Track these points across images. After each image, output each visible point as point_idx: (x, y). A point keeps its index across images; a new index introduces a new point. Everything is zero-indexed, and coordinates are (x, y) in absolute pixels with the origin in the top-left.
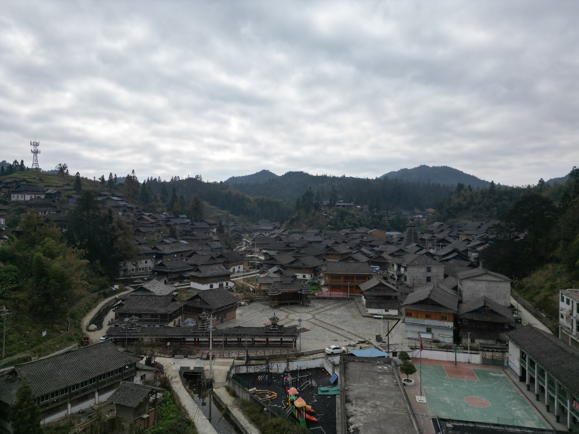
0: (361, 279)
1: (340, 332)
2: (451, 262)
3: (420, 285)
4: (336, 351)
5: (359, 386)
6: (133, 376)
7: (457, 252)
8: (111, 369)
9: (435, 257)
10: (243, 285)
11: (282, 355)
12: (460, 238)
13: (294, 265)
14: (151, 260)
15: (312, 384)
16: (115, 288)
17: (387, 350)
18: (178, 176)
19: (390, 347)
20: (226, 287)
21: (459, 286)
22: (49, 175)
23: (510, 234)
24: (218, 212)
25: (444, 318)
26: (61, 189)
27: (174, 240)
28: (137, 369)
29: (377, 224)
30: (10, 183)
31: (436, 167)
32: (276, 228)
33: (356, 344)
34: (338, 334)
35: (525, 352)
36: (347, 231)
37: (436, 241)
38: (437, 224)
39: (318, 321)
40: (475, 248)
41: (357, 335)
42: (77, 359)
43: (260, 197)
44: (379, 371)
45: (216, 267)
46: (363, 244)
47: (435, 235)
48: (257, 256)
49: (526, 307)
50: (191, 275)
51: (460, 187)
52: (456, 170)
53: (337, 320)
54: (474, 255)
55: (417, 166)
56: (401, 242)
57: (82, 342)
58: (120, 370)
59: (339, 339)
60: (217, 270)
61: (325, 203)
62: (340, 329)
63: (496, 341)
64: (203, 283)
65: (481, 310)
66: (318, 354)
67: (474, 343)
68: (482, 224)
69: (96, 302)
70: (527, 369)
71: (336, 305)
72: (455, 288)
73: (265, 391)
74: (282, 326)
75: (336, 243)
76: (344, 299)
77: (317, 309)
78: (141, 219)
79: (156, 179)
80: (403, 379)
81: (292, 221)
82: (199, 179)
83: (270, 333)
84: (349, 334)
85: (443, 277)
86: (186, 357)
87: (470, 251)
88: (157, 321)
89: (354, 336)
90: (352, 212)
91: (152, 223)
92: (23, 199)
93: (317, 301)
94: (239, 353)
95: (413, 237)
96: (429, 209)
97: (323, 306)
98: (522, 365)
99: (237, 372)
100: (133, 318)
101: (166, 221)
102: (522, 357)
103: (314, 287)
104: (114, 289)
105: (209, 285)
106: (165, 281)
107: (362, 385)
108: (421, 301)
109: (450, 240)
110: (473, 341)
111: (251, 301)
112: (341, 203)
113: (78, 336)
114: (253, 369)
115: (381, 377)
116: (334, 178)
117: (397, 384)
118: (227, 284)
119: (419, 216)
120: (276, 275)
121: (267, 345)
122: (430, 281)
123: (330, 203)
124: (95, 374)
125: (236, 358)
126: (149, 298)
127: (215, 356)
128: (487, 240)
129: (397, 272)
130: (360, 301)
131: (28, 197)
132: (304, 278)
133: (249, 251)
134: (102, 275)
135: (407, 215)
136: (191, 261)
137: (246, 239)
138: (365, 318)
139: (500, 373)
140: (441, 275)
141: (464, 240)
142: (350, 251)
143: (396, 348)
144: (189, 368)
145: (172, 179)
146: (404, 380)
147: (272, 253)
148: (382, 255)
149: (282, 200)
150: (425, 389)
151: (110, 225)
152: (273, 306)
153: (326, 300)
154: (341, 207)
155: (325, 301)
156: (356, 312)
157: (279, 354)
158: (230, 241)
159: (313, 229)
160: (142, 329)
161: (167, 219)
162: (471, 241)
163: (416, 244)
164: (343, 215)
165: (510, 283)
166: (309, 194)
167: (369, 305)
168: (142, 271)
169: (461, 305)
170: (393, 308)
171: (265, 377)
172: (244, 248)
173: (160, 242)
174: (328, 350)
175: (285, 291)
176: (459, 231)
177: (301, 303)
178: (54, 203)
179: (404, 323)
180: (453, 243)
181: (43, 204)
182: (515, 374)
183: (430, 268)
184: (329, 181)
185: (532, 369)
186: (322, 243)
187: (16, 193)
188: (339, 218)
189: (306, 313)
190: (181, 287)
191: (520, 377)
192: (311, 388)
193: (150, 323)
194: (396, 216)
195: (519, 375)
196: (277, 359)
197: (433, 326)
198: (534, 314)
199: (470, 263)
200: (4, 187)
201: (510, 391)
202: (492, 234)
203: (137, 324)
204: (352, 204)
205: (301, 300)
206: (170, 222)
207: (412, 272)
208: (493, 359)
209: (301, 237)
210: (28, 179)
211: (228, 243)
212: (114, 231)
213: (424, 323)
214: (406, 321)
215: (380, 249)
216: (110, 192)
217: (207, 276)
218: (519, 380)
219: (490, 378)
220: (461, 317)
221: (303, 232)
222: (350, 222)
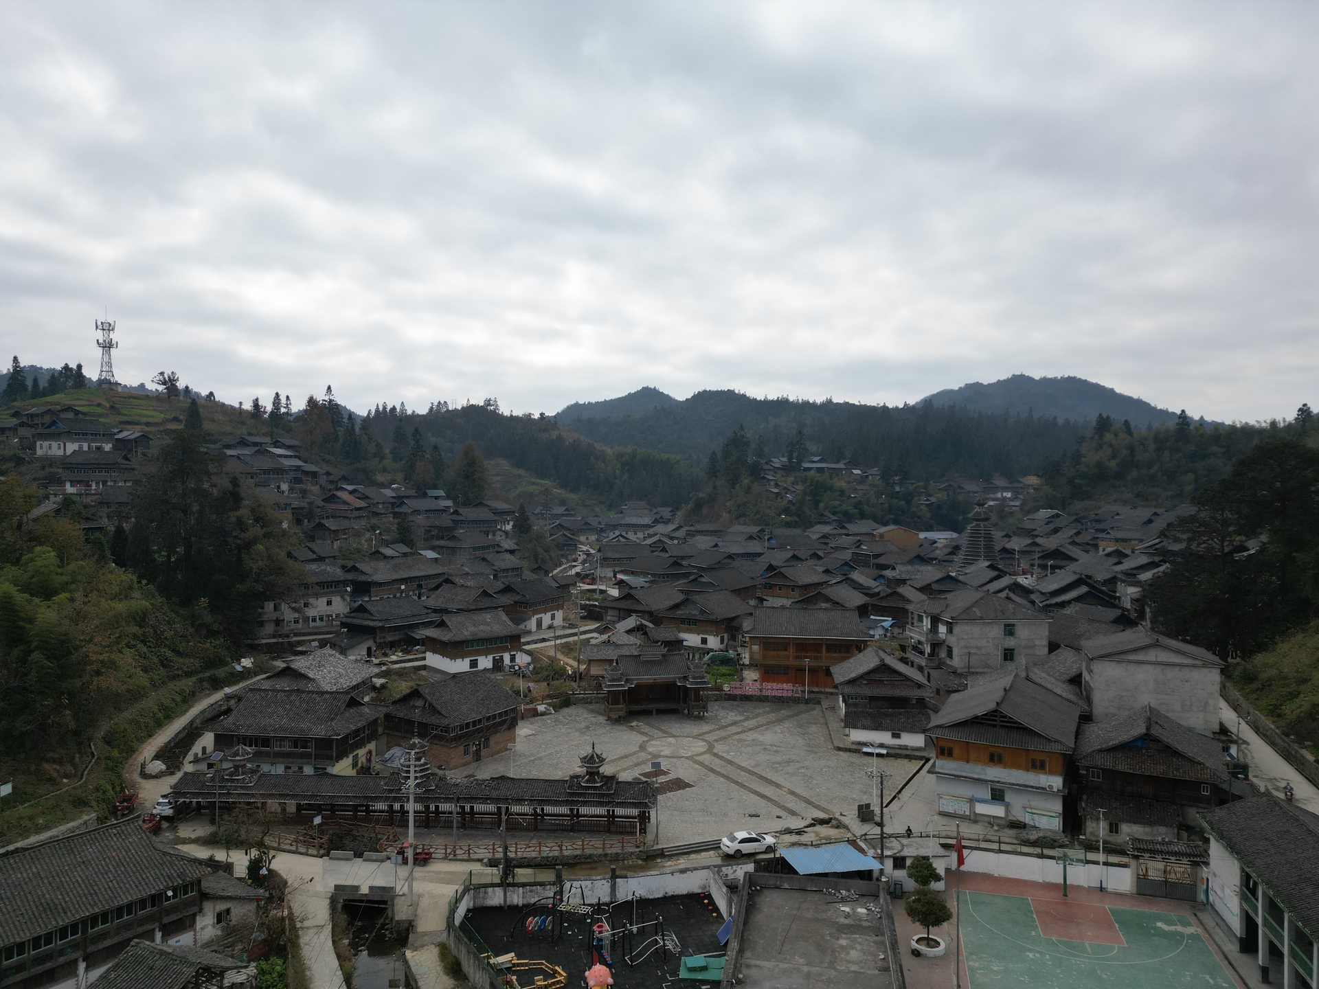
0: (840, 652)
1: (769, 791)
2: (1068, 611)
3: (986, 670)
4: (747, 848)
5: (777, 970)
6: (194, 915)
7: (1088, 585)
9: (1033, 597)
10: (553, 660)
11: (606, 855)
12: (1101, 549)
13: (680, 613)
14: (342, 597)
15: (664, 945)
16: (243, 667)
17: (879, 851)
18: (445, 402)
19: (887, 843)
20: (510, 667)
21: (1086, 675)
22: (134, 398)
23: (1222, 543)
24: (531, 484)
25: (1038, 764)
26: (157, 429)
27: (405, 549)
28: (205, 896)
29: (902, 515)
30: (37, 415)
31: (1050, 379)
32: (660, 520)
33: (807, 827)
34: (763, 796)
35: (1253, 875)
36: (827, 529)
37: (1037, 555)
38: (1044, 513)
39: (718, 761)
40: (1135, 575)
41: (813, 800)
43: (629, 449)
44: (843, 920)
45: (488, 617)
46: (859, 561)
47: (1039, 540)
48: (603, 588)
49: (1261, 730)
50: (427, 637)
51: (1104, 424)
52: (1096, 386)
53: (767, 757)
54: (1133, 591)
55: (1006, 377)
56: (953, 557)
57: (115, 807)
58: (156, 899)
59: (762, 812)
60: (488, 624)
61: (777, 463)
62: (771, 783)
63: (1176, 830)
64: (453, 657)
65: (1139, 744)
66: (703, 854)
67: (1117, 832)
68: (1155, 514)
69: (188, 700)
70: (1260, 921)
71: (772, 716)
72: (1076, 680)
73: (539, 964)
74: (612, 778)
75: (795, 557)
76: (796, 701)
77: (723, 727)
78: (331, 499)
79: (394, 409)
80: (916, 938)
81: (699, 505)
82: (492, 408)
83: (580, 795)
84: (790, 797)
85: (1046, 650)
86: (358, 855)
87: (1122, 581)
88: (308, 756)
89: (804, 805)
90: (840, 483)
91: (357, 509)
92: (61, 453)
93: (727, 704)
94: (494, 849)
95: (983, 546)
96: (1029, 477)
97: (739, 718)
98: (1246, 907)
99: (480, 903)
100: (238, 750)
101: (393, 504)
102: (1247, 887)
103: (724, 669)
104: (239, 668)
105: (467, 661)
106: (369, 649)
107: (786, 966)
108: (977, 717)
109: (1075, 552)
110: (1114, 828)
111: (564, 702)
112: (815, 462)
114: (521, 896)
115: (843, 942)
116: (806, 404)
117: (886, 965)
118: (513, 658)
119: (1005, 494)
120: (632, 638)
121: (576, 826)
122: (1012, 659)
123: (787, 464)
124: (73, 915)
125: (485, 861)
126: (293, 698)
127: (433, 855)
128: (1165, 555)
129: (929, 636)
130: (834, 708)
131: (72, 447)
132: (703, 646)
133: (587, 576)
134: (212, 634)
135: (976, 493)
136: (434, 601)
137: (586, 545)
138: (841, 753)
139: (1186, 924)
140: (1042, 644)
141: (1108, 555)
142: (825, 578)
143: (903, 846)
144: (357, 888)
145: (432, 408)
146: (918, 941)
147: (637, 581)
148: (901, 590)
149: (678, 458)
150: (972, 970)
152: (615, 716)
153: (750, 703)
154: (812, 473)
155: (747, 705)
156: (821, 737)
157: (600, 852)
158: (546, 550)
159: (744, 524)
160: (260, 777)
161: (394, 500)
162: (1126, 556)
163: (987, 563)
164: (817, 491)
165: (1219, 671)
166: (737, 443)
167: (852, 721)
168: (318, 623)
169: (1085, 727)
170: (912, 730)
171: (544, 921)
172: (578, 569)
173: (371, 554)
174: (728, 843)
175: (646, 679)
176: (1097, 530)
177: (686, 711)
178: (127, 462)
179: (933, 773)
180: (1080, 561)
181: (99, 464)
182: (1226, 928)
183: (1013, 625)
184: (793, 413)
185: (1276, 925)
186: (758, 559)
187: (46, 440)
188: (809, 498)
189: (693, 737)
190: (403, 665)
191: (1241, 940)
192: (664, 957)
193: (291, 760)
194: (948, 495)
195: (1239, 936)
196: (594, 865)
197: (1010, 784)
198: (1282, 752)
199: (1119, 612)
200: (22, 424)
201: (1211, 981)
202: (1177, 540)
203: (249, 765)
204: (841, 465)
205: (685, 702)
206: (404, 506)
207: (965, 637)
208: (1166, 882)
209: (713, 544)
210: (81, 406)
211: (540, 556)
212: (242, 530)
213: (986, 775)
214: (937, 770)
215: (899, 574)
216: (271, 436)
217: (463, 638)
218: (1238, 948)
219: (1155, 938)
220: (1084, 762)
221: (720, 531)
222: (835, 507)
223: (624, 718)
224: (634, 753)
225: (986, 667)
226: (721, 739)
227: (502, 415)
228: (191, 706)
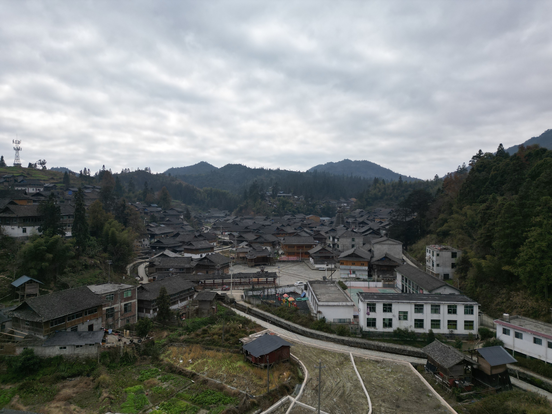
0: (309, 247)
1: (300, 277)
2: (368, 236)
5: (320, 291)
7: (373, 230)
9: (357, 233)
12: (376, 221)
13: (258, 240)
18: (128, 169)
21: (372, 249)
25: (363, 264)
27: (156, 224)
29: (309, 212)
32: (227, 215)
35: (403, 275)
36: (289, 217)
37: (357, 223)
38: (358, 211)
39: (284, 273)
40: (385, 227)
44: (329, 286)
45: (203, 242)
46: (304, 226)
47: (357, 219)
50: (185, 248)
51: (376, 181)
52: (374, 164)
53: (296, 272)
54: (384, 232)
55: (342, 160)
56: (332, 225)
58: (188, 290)
60: (204, 244)
61: (268, 194)
64: (196, 254)
65: (384, 259)
67: (379, 277)
70: (404, 284)
71: (293, 265)
72: (370, 251)
74: (267, 272)
75: (283, 225)
76: (297, 261)
77: (281, 267)
83: (260, 275)
85: (362, 245)
87: (382, 229)
90: (291, 201)
93: (279, 263)
95: (341, 221)
96: (352, 199)
99: (247, 295)
102: (402, 279)
103: (275, 255)
105: (200, 255)
107: (322, 290)
108: (349, 255)
109: (368, 222)
112: (281, 193)
116: (270, 170)
119: (344, 204)
120: (248, 247)
121: (258, 283)
122: (354, 246)
123: (272, 194)
127: (230, 289)
128: (393, 221)
129: (333, 242)
130: (309, 262)
135: (335, 204)
136: (178, 239)
138: (314, 271)
140: (361, 243)
141: (378, 222)
142: (295, 231)
145: (122, 171)
148: (320, 233)
149: (228, 191)
152: (250, 266)
154: (282, 197)
155: (285, 263)
156: (307, 268)
157: (269, 287)
159: (260, 215)
162: (383, 222)
163: (343, 225)
164: (284, 204)
165: (402, 246)
166: (255, 186)
167: (316, 263)
169: (372, 258)
170: (331, 264)
174: (296, 284)
176: (375, 216)
177: (269, 264)
180: (370, 224)
183: (354, 239)
184: (265, 174)
186: (272, 226)
187: (20, 187)
188: (281, 206)
189: (275, 269)
191: (402, 290)
194: (326, 205)
197: (356, 269)
200: (6, 181)
204: (290, 195)
206: (146, 210)
207: (342, 242)
208: (389, 284)
209: (254, 222)
213: (351, 268)
214: (340, 269)
215: (318, 229)
217: (198, 248)
220: (372, 264)
221: (253, 218)
222: (290, 209)
225: (348, 248)
226: (282, 269)
227: (152, 174)
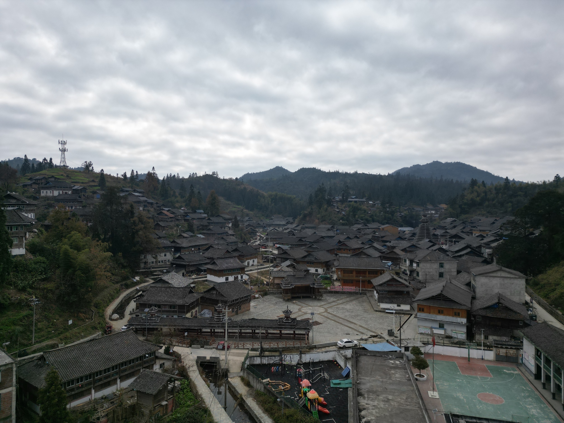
0: (374, 274)
1: (352, 326)
2: (464, 258)
3: (432, 281)
4: (348, 345)
5: (371, 380)
6: (153, 365)
7: (470, 248)
8: (132, 357)
9: (448, 253)
10: (257, 278)
11: (294, 347)
12: (474, 234)
13: (307, 259)
14: (170, 253)
15: (324, 376)
16: (136, 280)
17: (399, 345)
18: (196, 173)
19: (402, 342)
20: (241, 280)
21: (473, 282)
22: (75, 172)
23: (525, 231)
24: (234, 208)
25: (457, 314)
26: (86, 185)
27: (191, 234)
28: (157, 358)
29: (389, 220)
30: (39, 179)
31: (449, 163)
32: (289, 223)
33: (368, 338)
34: (350, 327)
35: (540, 350)
36: (359, 226)
37: (448, 237)
38: (449, 220)
39: (330, 315)
40: (489, 245)
41: (369, 329)
42: (101, 346)
43: (274, 193)
44: (391, 365)
45: (232, 260)
46: (375, 239)
47: (448, 231)
48: (271, 250)
49: (541, 304)
50: (207, 268)
51: (474, 183)
52: (469, 166)
53: (349, 314)
54: (488, 251)
55: (430, 162)
56: (413, 237)
57: (106, 331)
58: (141, 358)
59: (351, 333)
60: (232, 263)
61: (337, 198)
62: (352, 323)
63: (510, 338)
64: (219, 276)
65: (495, 306)
66: (331, 347)
67: (487, 339)
68: (496, 220)
69: (118, 293)
70: (542, 367)
71: (348, 299)
72: (469, 284)
73: (279, 382)
74: (295, 319)
75: (348, 238)
76: (356, 293)
77: (330, 303)
78: (160, 213)
79: (174, 176)
81: (305, 216)
82: (215, 175)
83: (283, 325)
84: (360, 328)
85: (456, 273)
86: (202, 347)
87: (484, 247)
88: (175, 312)
89: (366, 330)
90: (364, 207)
91: (171, 218)
92: (51, 195)
93: (329, 295)
94: (253, 345)
95: (426, 233)
96: (442, 205)
97: (335, 300)
98: (537, 362)
99: (252, 363)
100: (152, 308)
101: (184, 216)
102: (538, 355)
103: (326, 281)
104: (135, 280)
105: (224, 278)
106: (183, 273)
107: (374, 379)
108: (433, 296)
109: (463, 235)
110: (486, 337)
111: (265, 294)
112: (353, 198)
113: (102, 325)
114: (267, 360)
115: (393, 372)
116: (346, 174)
117: (409, 379)
118: (242, 277)
119: (432, 212)
120: (289, 269)
121: (280, 337)
122: (442, 277)
123: (342, 199)
124: (117, 362)
125: (250, 349)
126: (168, 290)
127: (231, 347)
128: (501, 236)
129: (409, 268)
130: (372, 296)
131: (56, 193)
132: (317, 273)
133: (263, 245)
134: (124, 267)
135: (420, 211)
136: (208, 254)
137: (260, 234)
138: (377, 312)
139: (514, 370)
140: (454, 271)
141: (477, 236)
142: (362, 246)
143: (408, 343)
144: (205, 357)
145: (190, 176)
146: (416, 375)
147: (285, 247)
148: (395, 250)
149: (295, 196)
150: (437, 385)
151: (132, 219)
152: (286, 299)
154: (353, 203)
155: (337, 295)
156: (368, 307)
157: (292, 346)
158: (245, 235)
159: (325, 224)
160: (161, 319)
161: (185, 214)
162: (485, 237)
163: (428, 240)
164: (355, 210)
165: (525, 280)
166: (321, 190)
167: (381, 300)
168: (161, 263)
169: (474, 301)
170: (405, 303)
171: (278, 368)
172: (258, 242)
173: (178, 236)
174: (340, 343)
175: (298, 284)
176: (472, 227)
177: (314, 297)
178: (80, 199)
179: (416, 318)
180: (466, 239)
181: (70, 199)
182: (529, 371)
183: (443, 263)
184: (341, 178)
185: (548, 367)
186: (334, 238)
187: (45, 189)
188: (352, 213)
189: (318, 307)
190: (198, 279)
191: (535, 375)
192: (324, 380)
193: (169, 313)
194: (409, 212)
195: (534, 373)
196: (291, 351)
197: (446, 321)
198: (549, 312)
199: (484, 259)
200: (34, 183)
201: (524, 388)
202: (507, 230)
203: (156, 315)
204: (364, 200)
205: (313, 293)
206: (188, 217)
207: (424, 268)
208: (507, 356)
209: (314, 232)
210: (56, 175)
211: (243, 237)
212: (135, 225)
213: (437, 318)
214: (418, 317)
215: (393, 244)
216: (132, 188)
217: (223, 269)
218: (534, 378)
219: (503, 375)
220: (474, 313)
221: (315, 227)
222: (362, 217)
223: (290, 299)
224: (297, 312)
225: (433, 280)
226: (331, 307)
227: (220, 179)
228: (120, 295)
